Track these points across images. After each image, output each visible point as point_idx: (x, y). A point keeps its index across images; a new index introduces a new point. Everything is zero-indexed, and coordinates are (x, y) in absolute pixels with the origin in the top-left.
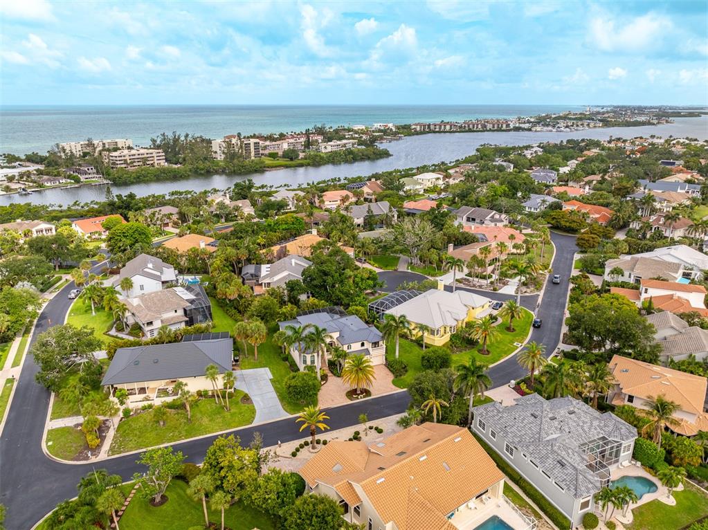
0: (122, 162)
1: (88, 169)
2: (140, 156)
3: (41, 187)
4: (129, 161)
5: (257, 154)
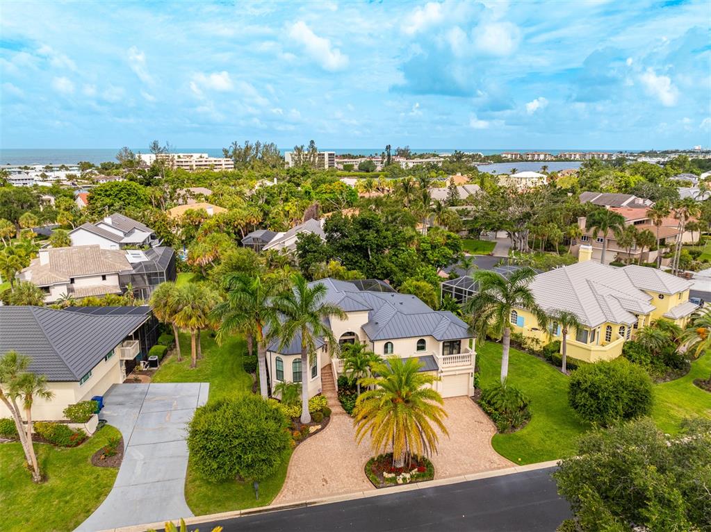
0: (188, 167)
2: (208, 163)
4: (195, 167)
5: (331, 165)
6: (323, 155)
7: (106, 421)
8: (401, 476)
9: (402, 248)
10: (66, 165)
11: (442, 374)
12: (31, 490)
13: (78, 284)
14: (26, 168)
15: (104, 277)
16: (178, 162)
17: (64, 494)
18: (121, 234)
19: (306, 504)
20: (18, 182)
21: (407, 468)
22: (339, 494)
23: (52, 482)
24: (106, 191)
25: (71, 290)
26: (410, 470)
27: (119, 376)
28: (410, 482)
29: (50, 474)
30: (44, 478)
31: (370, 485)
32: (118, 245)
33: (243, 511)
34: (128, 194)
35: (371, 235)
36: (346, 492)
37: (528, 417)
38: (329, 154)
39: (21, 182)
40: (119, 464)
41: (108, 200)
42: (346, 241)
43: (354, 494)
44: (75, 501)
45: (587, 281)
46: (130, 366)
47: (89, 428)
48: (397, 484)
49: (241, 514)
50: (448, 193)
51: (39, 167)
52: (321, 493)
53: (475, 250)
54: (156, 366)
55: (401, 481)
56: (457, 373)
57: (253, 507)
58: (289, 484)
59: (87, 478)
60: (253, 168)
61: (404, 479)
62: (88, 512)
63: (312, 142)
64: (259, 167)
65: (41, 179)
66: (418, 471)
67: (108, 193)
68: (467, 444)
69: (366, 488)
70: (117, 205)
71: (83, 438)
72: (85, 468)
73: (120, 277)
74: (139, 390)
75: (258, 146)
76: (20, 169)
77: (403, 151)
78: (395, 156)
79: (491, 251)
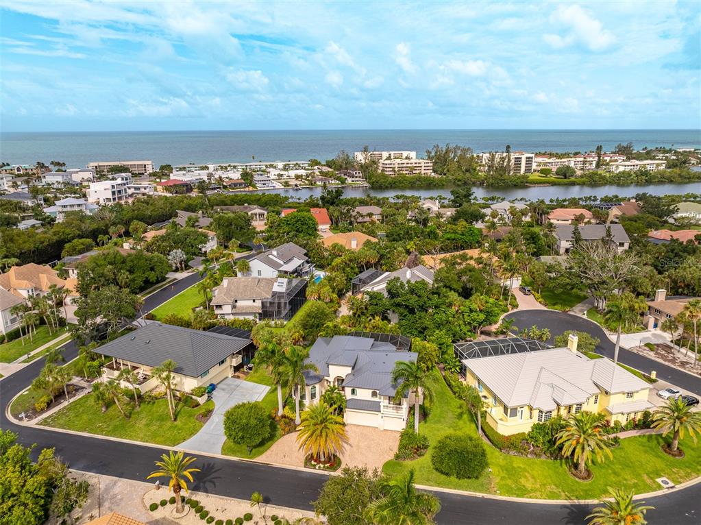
0: (391, 169)
1: (356, 173)
2: (409, 165)
3: (312, 184)
4: (396, 169)
5: (528, 169)
6: (520, 158)
7: (212, 398)
8: (319, 465)
11: (383, 415)
12: (169, 424)
13: (239, 304)
14: (271, 166)
15: (254, 301)
17: (180, 430)
18: (282, 263)
19: (268, 464)
21: (324, 463)
22: (286, 464)
23: (178, 423)
25: (235, 307)
26: (326, 464)
27: (230, 373)
28: (322, 470)
29: (178, 419)
30: (175, 419)
31: (303, 464)
32: (277, 273)
33: (241, 459)
34: (302, 224)
36: (290, 465)
37: (420, 455)
38: (527, 158)
40: (206, 422)
43: (292, 467)
44: (182, 434)
45: (542, 368)
46: (236, 368)
47: (202, 400)
48: (315, 468)
49: (239, 460)
52: (278, 462)
54: (251, 370)
55: (317, 468)
56: (393, 416)
57: (246, 458)
58: (268, 453)
59: (191, 425)
61: (320, 467)
62: (184, 440)
65: (277, 178)
66: (329, 466)
69: (300, 465)
71: (198, 405)
72: (193, 419)
73: (262, 302)
74: (236, 383)
75: (457, 148)
76: (266, 166)
77: (625, 148)
78: (615, 153)
79: (571, 307)
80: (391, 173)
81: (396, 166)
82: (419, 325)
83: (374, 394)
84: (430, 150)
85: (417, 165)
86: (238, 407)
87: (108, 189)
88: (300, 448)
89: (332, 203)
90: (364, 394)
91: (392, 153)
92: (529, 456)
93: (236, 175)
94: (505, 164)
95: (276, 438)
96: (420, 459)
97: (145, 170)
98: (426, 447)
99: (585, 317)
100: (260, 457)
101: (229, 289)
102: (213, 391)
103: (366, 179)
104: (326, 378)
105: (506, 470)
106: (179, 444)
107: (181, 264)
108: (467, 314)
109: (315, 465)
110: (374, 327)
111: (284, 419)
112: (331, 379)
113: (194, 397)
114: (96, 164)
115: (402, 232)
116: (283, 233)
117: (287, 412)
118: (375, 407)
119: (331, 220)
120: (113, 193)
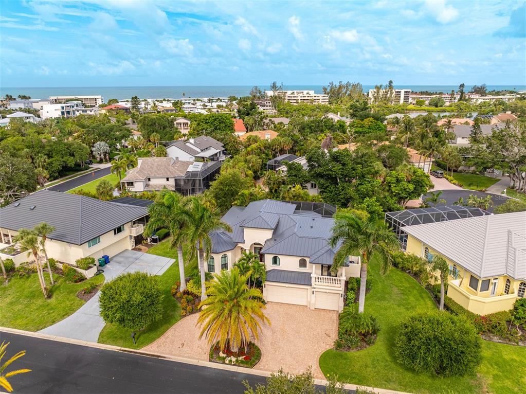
0: (295, 101)
1: (267, 103)
2: (310, 98)
4: (299, 101)
5: (406, 101)
6: (400, 92)
7: (103, 271)
8: (229, 358)
9: (367, 179)
10: (221, 98)
11: (314, 290)
12: (40, 302)
13: (153, 182)
14: (198, 100)
15: (168, 179)
16: (289, 97)
17: (52, 309)
18: (199, 150)
19: (159, 356)
20: (187, 109)
21: (237, 355)
22: (183, 357)
23: (53, 301)
24: (207, 120)
25: (147, 185)
26: (239, 356)
27: (129, 244)
28: (233, 365)
29: (53, 296)
30: (49, 297)
31: (207, 357)
32: (194, 158)
33: (123, 348)
34: (219, 122)
35: (337, 167)
36: (188, 357)
37: (370, 343)
38: (405, 92)
39: (189, 109)
40: (89, 299)
41: (205, 126)
42: (319, 170)
43: (192, 360)
44: (53, 314)
45: (509, 232)
46: (139, 240)
47: (89, 274)
48: (224, 363)
49: (120, 350)
50: (472, 131)
51: (206, 100)
52: (174, 353)
53: (470, 185)
54: (156, 242)
55: (227, 362)
56: (328, 291)
57: (129, 348)
58: (162, 339)
59: (68, 303)
60: (341, 102)
61: (231, 361)
62: (54, 322)
63: (391, 82)
64: (346, 101)
65: (203, 107)
66: (244, 359)
67: (207, 121)
68: (302, 349)
69: (203, 358)
70: (209, 130)
71: (82, 279)
72: (72, 297)
73: (175, 180)
74: (136, 256)
75: (348, 85)
76: (194, 100)
77: (479, 88)
78: (472, 93)
79: (487, 187)
80: (295, 104)
81: (299, 98)
82: (342, 196)
83: (303, 263)
84: (326, 87)
85: (316, 98)
86: (121, 279)
87: (58, 110)
88: (202, 335)
89: (248, 114)
90: (289, 264)
91: (295, 91)
92: (520, 343)
93: (168, 105)
94: (388, 95)
95: (173, 321)
96: (370, 349)
97: (96, 103)
98: (375, 332)
99: (504, 195)
100: (150, 346)
101: (142, 169)
102: (106, 264)
103: (275, 108)
104: (240, 245)
105: (497, 364)
106: (45, 327)
107: (105, 155)
108: (394, 185)
109: (224, 359)
110: (294, 196)
111: (186, 296)
112: (247, 246)
113: (78, 269)
114: (55, 98)
115: (314, 125)
116: (202, 130)
117: (191, 287)
118: (304, 280)
119: (247, 128)
120: (63, 113)
